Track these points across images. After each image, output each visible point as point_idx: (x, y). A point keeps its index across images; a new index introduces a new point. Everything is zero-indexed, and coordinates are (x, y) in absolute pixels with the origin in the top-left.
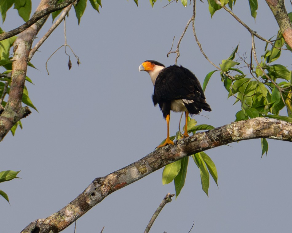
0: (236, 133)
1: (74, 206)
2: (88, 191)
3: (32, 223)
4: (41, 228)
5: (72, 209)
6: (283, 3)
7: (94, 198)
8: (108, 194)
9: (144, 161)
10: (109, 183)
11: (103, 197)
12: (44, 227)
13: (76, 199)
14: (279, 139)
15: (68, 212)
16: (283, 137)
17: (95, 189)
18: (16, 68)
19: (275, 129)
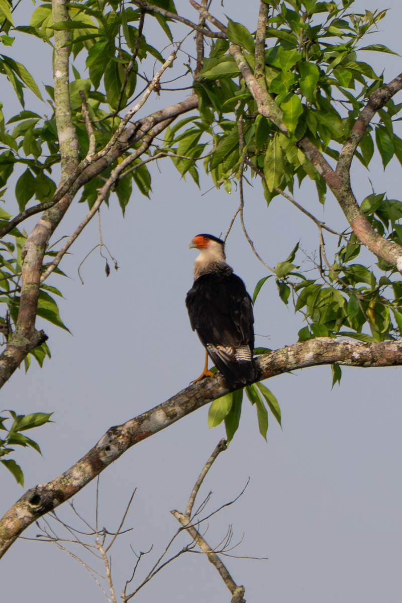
0: (291, 359)
1: (83, 465)
2: (101, 444)
3: (30, 491)
4: (41, 497)
5: (82, 469)
6: (349, 184)
7: (109, 453)
8: (128, 447)
9: (173, 401)
10: (128, 432)
11: (122, 451)
12: (45, 495)
13: (86, 456)
14: (348, 365)
15: (76, 474)
16: (353, 361)
17: (110, 441)
18: (26, 280)
19: (342, 352)
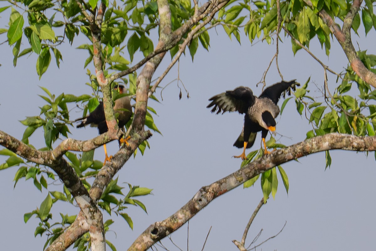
0: (314, 146)
1: (185, 211)
2: (196, 197)
3: (151, 226)
4: (159, 229)
5: (184, 212)
6: (350, 39)
7: (201, 203)
8: (213, 199)
9: (241, 172)
10: (213, 190)
11: (209, 202)
12: (161, 228)
13: (186, 204)
14: (350, 150)
15: (180, 215)
16: (353, 148)
17: (202, 196)
18: (139, 99)
19: (346, 142)
